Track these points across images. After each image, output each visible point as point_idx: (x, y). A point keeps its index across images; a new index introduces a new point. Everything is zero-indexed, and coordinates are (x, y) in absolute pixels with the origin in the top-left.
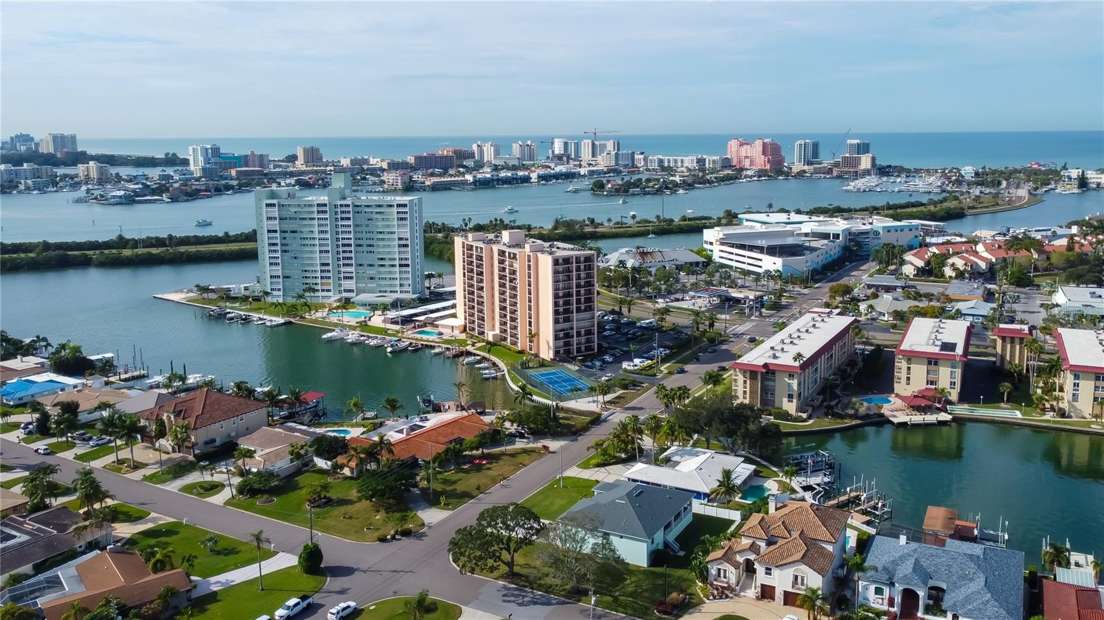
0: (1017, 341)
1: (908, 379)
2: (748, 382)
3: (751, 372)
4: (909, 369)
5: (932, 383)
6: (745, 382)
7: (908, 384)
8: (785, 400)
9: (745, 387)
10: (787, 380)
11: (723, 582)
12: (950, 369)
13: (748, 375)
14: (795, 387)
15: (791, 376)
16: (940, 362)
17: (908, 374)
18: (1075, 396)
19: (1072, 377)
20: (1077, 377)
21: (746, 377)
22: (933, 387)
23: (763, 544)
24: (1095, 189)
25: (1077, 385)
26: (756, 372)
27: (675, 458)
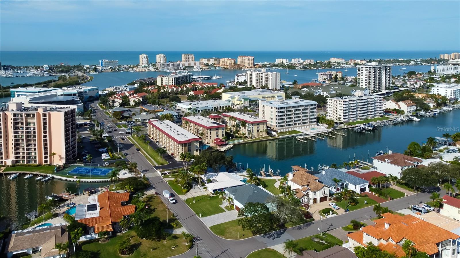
2: (184, 148)
3: (185, 144)
4: (210, 133)
5: (217, 136)
6: (182, 148)
7: (210, 138)
8: (195, 152)
9: (182, 150)
10: (195, 144)
11: (304, 203)
14: (198, 146)
15: (197, 142)
16: (219, 129)
17: (210, 135)
18: (253, 131)
19: (251, 125)
20: (253, 125)
21: (182, 146)
22: (218, 137)
23: (307, 186)
24: (100, 72)
25: (253, 128)
26: (187, 143)
27: (211, 179)
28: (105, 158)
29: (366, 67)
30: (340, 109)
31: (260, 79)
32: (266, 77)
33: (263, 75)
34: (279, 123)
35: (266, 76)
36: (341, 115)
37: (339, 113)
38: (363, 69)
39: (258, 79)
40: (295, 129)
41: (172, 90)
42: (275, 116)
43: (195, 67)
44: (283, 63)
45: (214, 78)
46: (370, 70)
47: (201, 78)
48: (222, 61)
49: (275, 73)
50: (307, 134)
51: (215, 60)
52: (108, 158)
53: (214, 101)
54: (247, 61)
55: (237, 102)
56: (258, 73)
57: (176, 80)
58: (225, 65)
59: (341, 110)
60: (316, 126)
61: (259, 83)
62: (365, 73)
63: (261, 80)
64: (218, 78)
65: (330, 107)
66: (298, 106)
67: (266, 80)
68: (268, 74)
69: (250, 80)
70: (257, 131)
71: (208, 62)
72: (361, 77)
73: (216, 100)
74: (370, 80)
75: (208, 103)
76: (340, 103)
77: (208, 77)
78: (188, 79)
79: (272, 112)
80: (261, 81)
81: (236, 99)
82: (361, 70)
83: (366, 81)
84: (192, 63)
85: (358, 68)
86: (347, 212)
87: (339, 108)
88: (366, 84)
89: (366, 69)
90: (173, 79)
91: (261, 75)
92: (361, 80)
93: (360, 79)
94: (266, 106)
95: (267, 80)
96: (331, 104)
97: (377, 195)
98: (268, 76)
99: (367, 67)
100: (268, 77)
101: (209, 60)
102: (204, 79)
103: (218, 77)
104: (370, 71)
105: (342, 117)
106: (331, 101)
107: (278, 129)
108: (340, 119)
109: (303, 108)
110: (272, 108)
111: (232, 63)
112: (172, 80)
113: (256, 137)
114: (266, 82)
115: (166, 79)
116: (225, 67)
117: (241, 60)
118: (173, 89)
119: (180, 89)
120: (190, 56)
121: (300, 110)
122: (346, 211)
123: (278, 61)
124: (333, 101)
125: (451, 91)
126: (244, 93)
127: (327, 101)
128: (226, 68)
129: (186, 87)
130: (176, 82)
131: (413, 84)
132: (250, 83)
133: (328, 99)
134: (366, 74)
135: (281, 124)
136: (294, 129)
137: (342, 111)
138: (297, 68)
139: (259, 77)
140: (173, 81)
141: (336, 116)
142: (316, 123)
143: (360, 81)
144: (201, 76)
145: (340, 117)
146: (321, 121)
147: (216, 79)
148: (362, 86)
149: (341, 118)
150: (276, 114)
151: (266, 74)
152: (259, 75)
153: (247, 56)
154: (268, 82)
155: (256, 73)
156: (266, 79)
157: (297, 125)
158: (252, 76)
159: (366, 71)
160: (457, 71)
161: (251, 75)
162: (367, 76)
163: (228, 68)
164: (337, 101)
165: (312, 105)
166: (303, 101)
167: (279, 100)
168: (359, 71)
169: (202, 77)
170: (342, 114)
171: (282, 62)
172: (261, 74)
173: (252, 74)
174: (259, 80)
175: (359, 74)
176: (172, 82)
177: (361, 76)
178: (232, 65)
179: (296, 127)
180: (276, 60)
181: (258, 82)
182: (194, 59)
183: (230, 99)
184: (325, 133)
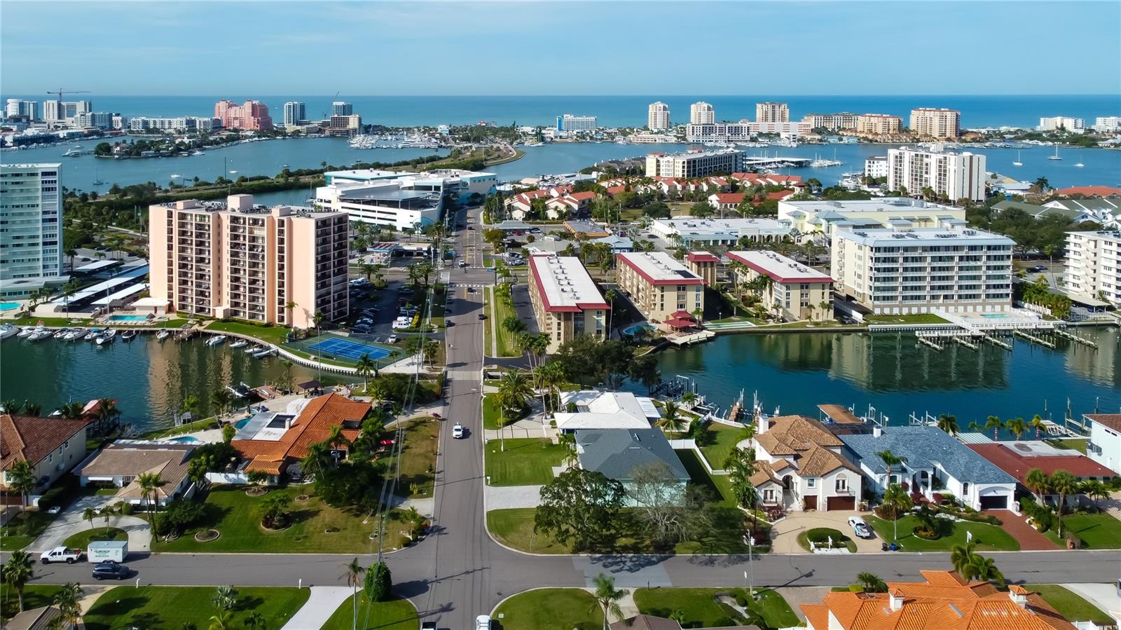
0: (709, 265)
1: (662, 305)
2: (562, 324)
3: (565, 313)
4: (662, 296)
5: (681, 306)
6: (559, 324)
7: (662, 309)
8: (595, 336)
9: (559, 329)
10: (595, 317)
11: (771, 502)
12: (695, 293)
13: (562, 317)
14: (603, 322)
15: (599, 313)
16: (687, 288)
17: (662, 300)
18: (788, 304)
19: (784, 288)
20: (788, 288)
21: (560, 319)
22: (683, 310)
23: (791, 460)
24: (550, 143)
25: (788, 294)
26: (570, 313)
27: (579, 403)
28: (399, 327)
30: (1105, 267)
31: (924, 171)
32: (940, 166)
33: (933, 161)
34: (877, 289)
35: (940, 162)
36: (1109, 286)
37: (1102, 279)
39: (916, 172)
40: (933, 310)
41: (673, 188)
42: (867, 269)
43: (783, 135)
44: (1063, 129)
45: (816, 164)
47: (779, 162)
48: (862, 123)
49: (967, 154)
50: (961, 328)
51: (847, 118)
52: (406, 327)
53: (750, 222)
54: (936, 121)
55: (810, 228)
56: (917, 155)
57: (694, 166)
58: (870, 131)
59: (1110, 269)
60: (1008, 308)
61: (921, 180)
63: (927, 173)
64: (829, 166)
65: (1077, 257)
66: (947, 248)
67: (940, 174)
68: (945, 158)
69: (896, 173)
70: (802, 304)
71: (826, 125)
73: (756, 220)
75: (728, 226)
76: (1108, 247)
77: (797, 163)
78: (733, 163)
79: (860, 258)
80: (925, 176)
81: (807, 218)
84: (778, 127)
86: (891, 552)
87: (1104, 262)
90: (684, 163)
91: (925, 160)
94: (847, 242)
95: (943, 174)
96: (1077, 249)
97: (1035, 527)
98: (945, 163)
100: (945, 167)
101: (828, 118)
102: (788, 166)
103: (828, 163)
105: (1113, 290)
106: (1077, 241)
107: (875, 306)
108: (1108, 297)
109: (963, 253)
110: (862, 248)
111: (891, 128)
112: (681, 165)
113: (798, 319)
114: (940, 179)
115: (668, 161)
116: (870, 137)
117: (920, 121)
118: (676, 187)
119: (692, 187)
120: (777, 107)
121: (952, 258)
122: (885, 549)
123: (1047, 124)
124: (1084, 240)
126: (839, 206)
127: (1068, 239)
128: (871, 141)
129: (708, 183)
130: (694, 170)
132: (896, 180)
133: (1069, 235)
135: (884, 291)
136: (929, 309)
137: (1114, 272)
138: (1101, 144)
139: (922, 164)
140: (683, 167)
141: (1094, 287)
142: (1009, 299)
144: (780, 159)
145: (1108, 289)
146: (1030, 298)
147: (821, 167)
149: (1109, 294)
150: (870, 264)
151: (941, 156)
152: (922, 160)
153: (938, 109)
154: (945, 180)
155: (913, 154)
156: (940, 170)
157: (941, 301)
158: (900, 162)
161: (899, 159)
163: (876, 141)
164: (1096, 241)
165: (996, 248)
166: (973, 234)
167: (895, 228)
169: (783, 162)
170: (1113, 281)
171: (1062, 125)
172: (927, 156)
173: (901, 157)
174: (921, 172)
176: (681, 169)
178: (891, 132)
179: (938, 306)
180: (1042, 120)
181: (916, 179)
182: (787, 115)
183: (791, 219)
184: (1025, 331)
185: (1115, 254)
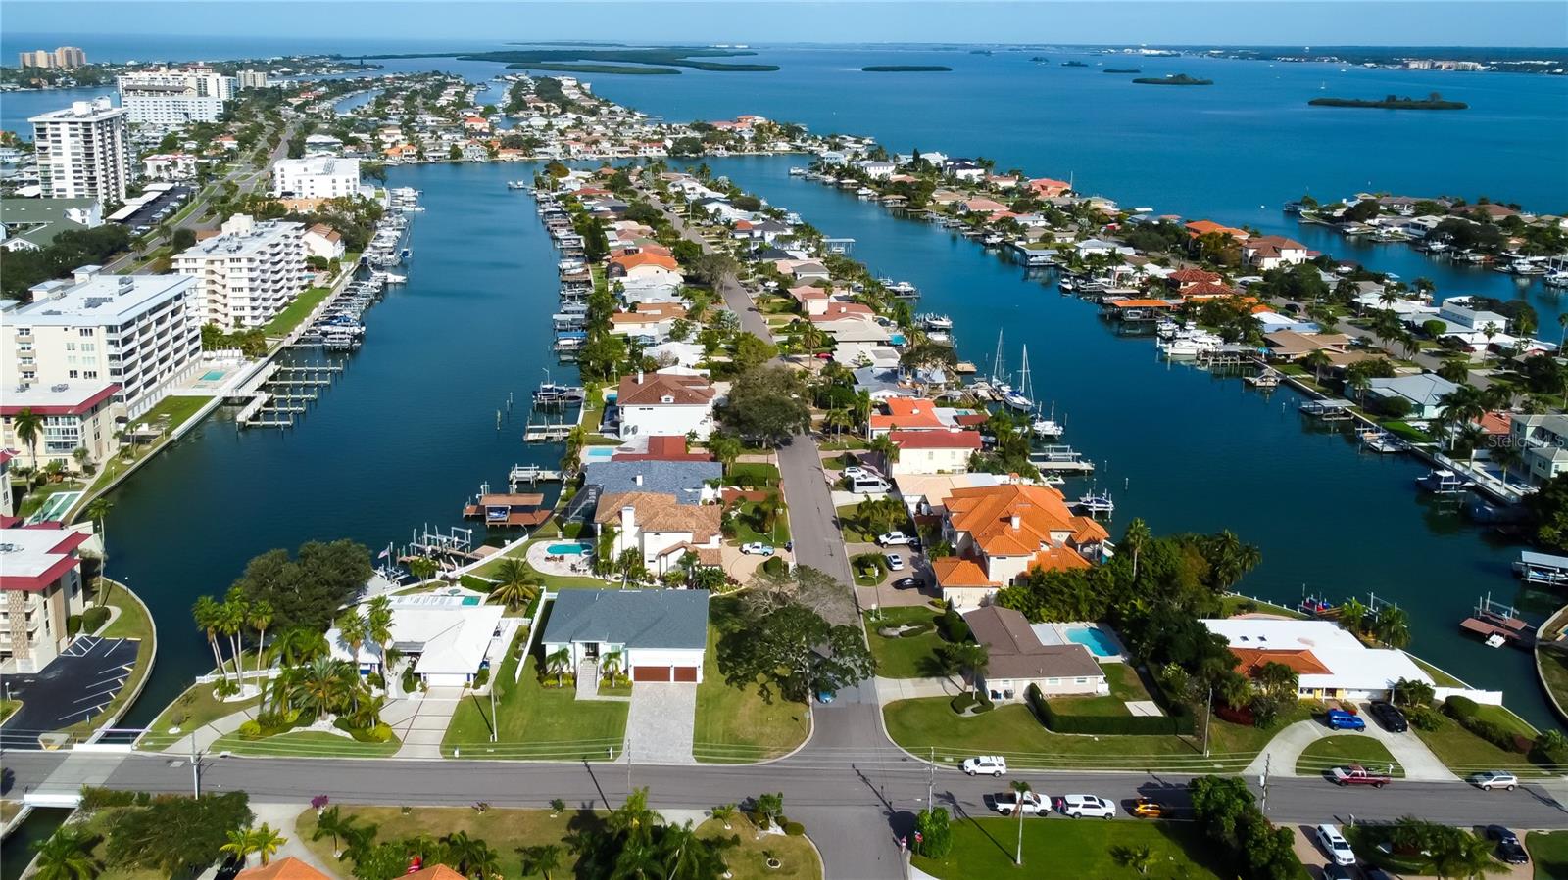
19: (78, 419)
20: (82, 419)
25: (83, 429)
29: (70, 123)
30: (234, 289)
36: (242, 309)
37: (232, 303)
38: (58, 129)
40: (167, 392)
46: (89, 130)
59: (241, 289)
60: (202, 363)
62: (67, 142)
72: (53, 160)
74: (91, 166)
76: (236, 265)
79: (93, 347)
82: (49, 132)
83: (75, 172)
85: (35, 126)
87: (231, 284)
88: (76, 184)
89: (71, 129)
92: (56, 172)
93: (52, 168)
97: (749, 490)
99: (76, 123)
104: (88, 136)
105: (247, 312)
106: (191, 265)
108: (243, 322)
110: (87, 331)
113: (95, 461)
121: (166, 318)
124: (201, 264)
125: (347, 181)
131: (166, 167)
134: (72, 147)
136: (161, 392)
137: (246, 293)
141: (226, 315)
143: (53, 175)
145: (239, 313)
146: (213, 343)
148: (64, 190)
149: (243, 318)
150: (112, 350)
157: (167, 376)
159: (72, 136)
160: (187, 114)
162: (79, 154)
164: (223, 262)
166: (128, 281)
167: (51, 296)
168: (43, 137)
175: (45, 148)
177: (55, 154)
179: (165, 384)
185: (245, 271)
